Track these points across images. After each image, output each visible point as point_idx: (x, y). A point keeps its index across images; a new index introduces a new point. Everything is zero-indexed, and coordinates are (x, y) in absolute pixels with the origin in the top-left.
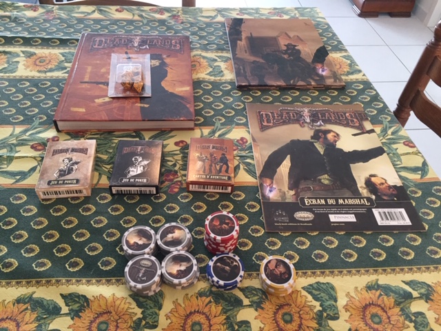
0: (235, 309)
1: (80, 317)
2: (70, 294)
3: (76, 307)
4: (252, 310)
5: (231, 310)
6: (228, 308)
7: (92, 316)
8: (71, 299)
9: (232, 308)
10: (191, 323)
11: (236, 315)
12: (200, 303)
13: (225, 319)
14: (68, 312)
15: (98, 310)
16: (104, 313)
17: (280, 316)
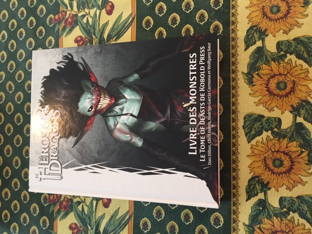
0: (266, 53)
1: (268, 183)
2: (247, 193)
3: (258, 187)
4: (267, 39)
5: (266, 57)
6: (264, 59)
7: (268, 173)
8: (251, 192)
9: (264, 56)
10: (278, 91)
11: (271, 53)
12: (259, 82)
13: (275, 62)
14: (263, 193)
15: (262, 168)
16: (265, 163)
17: (273, 16)
